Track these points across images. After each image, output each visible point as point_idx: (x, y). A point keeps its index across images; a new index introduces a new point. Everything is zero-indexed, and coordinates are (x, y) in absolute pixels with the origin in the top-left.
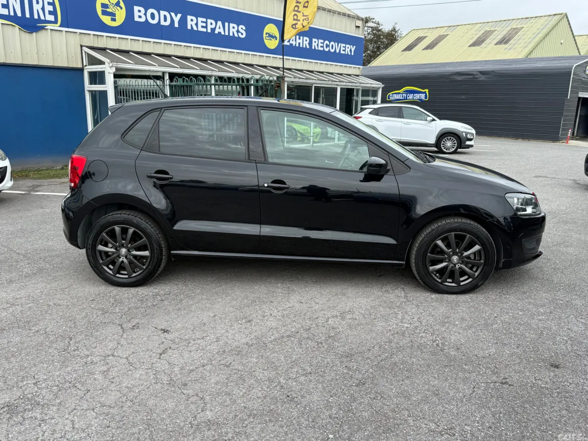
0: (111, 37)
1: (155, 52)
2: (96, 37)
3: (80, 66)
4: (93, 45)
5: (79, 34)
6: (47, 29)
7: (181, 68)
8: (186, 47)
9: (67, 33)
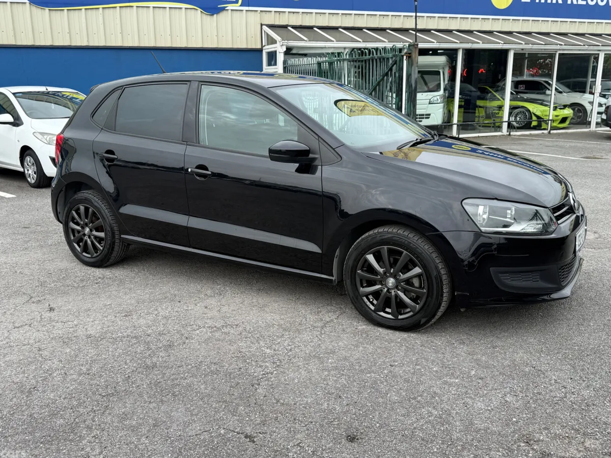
0: (294, 13)
1: (344, 25)
2: (278, 14)
3: (259, 46)
4: (273, 23)
5: (259, 12)
6: (227, 10)
7: (363, 42)
8: (382, 17)
9: (248, 12)
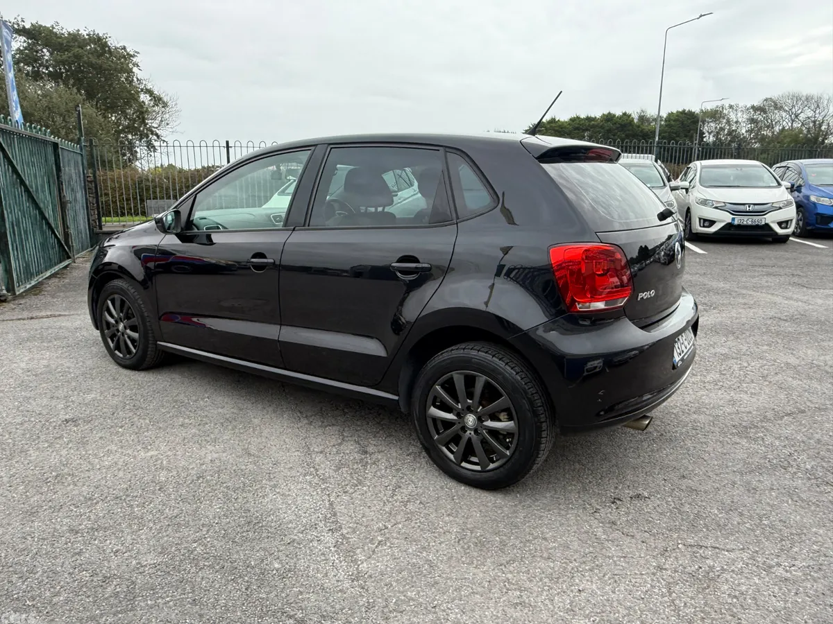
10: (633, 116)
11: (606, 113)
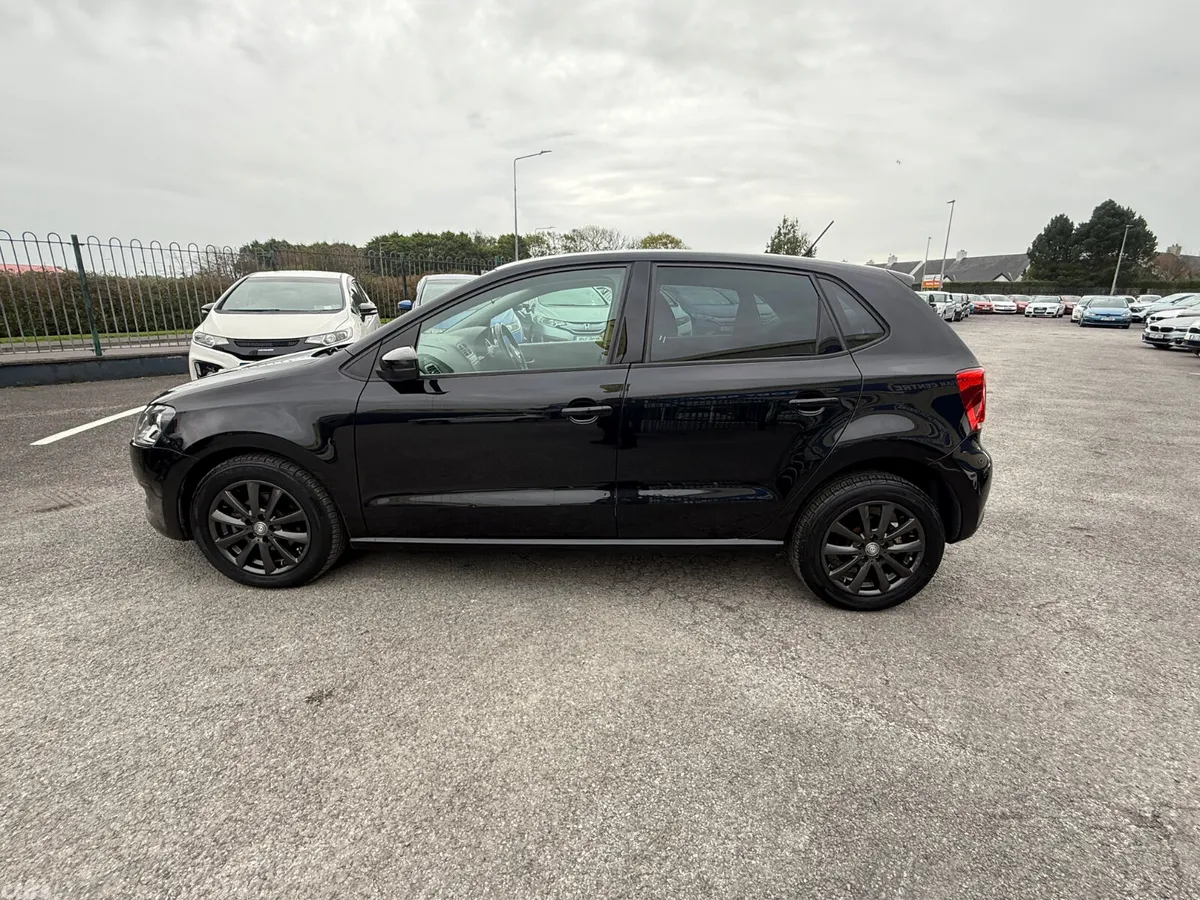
10: (469, 236)
11: (446, 231)
